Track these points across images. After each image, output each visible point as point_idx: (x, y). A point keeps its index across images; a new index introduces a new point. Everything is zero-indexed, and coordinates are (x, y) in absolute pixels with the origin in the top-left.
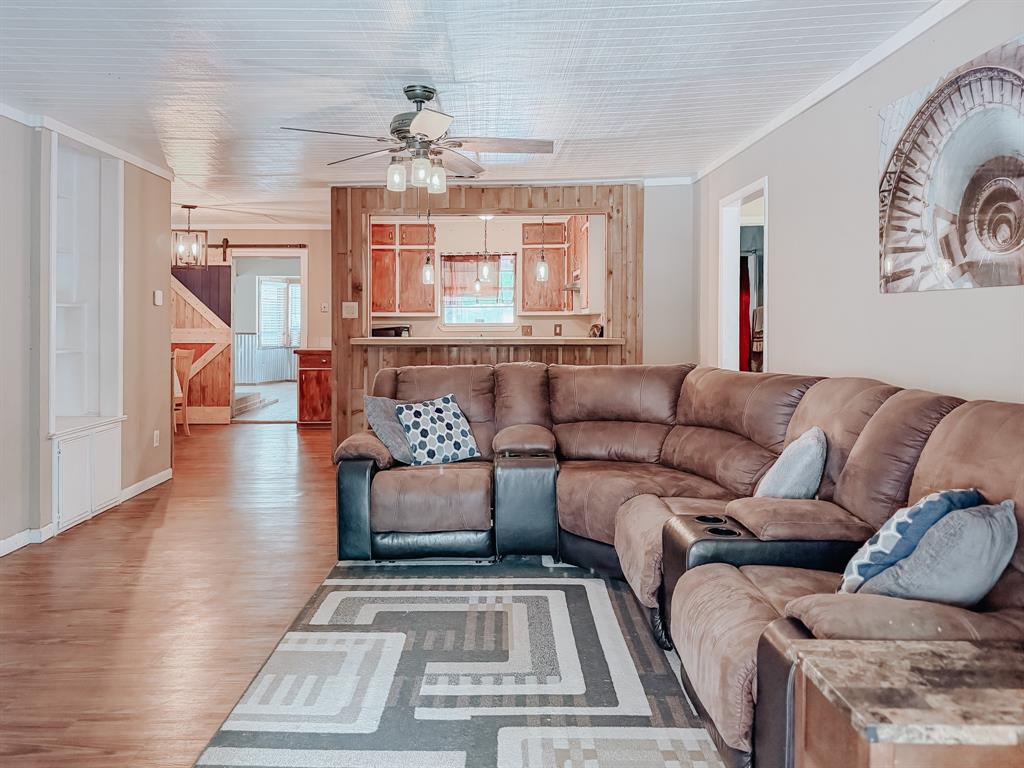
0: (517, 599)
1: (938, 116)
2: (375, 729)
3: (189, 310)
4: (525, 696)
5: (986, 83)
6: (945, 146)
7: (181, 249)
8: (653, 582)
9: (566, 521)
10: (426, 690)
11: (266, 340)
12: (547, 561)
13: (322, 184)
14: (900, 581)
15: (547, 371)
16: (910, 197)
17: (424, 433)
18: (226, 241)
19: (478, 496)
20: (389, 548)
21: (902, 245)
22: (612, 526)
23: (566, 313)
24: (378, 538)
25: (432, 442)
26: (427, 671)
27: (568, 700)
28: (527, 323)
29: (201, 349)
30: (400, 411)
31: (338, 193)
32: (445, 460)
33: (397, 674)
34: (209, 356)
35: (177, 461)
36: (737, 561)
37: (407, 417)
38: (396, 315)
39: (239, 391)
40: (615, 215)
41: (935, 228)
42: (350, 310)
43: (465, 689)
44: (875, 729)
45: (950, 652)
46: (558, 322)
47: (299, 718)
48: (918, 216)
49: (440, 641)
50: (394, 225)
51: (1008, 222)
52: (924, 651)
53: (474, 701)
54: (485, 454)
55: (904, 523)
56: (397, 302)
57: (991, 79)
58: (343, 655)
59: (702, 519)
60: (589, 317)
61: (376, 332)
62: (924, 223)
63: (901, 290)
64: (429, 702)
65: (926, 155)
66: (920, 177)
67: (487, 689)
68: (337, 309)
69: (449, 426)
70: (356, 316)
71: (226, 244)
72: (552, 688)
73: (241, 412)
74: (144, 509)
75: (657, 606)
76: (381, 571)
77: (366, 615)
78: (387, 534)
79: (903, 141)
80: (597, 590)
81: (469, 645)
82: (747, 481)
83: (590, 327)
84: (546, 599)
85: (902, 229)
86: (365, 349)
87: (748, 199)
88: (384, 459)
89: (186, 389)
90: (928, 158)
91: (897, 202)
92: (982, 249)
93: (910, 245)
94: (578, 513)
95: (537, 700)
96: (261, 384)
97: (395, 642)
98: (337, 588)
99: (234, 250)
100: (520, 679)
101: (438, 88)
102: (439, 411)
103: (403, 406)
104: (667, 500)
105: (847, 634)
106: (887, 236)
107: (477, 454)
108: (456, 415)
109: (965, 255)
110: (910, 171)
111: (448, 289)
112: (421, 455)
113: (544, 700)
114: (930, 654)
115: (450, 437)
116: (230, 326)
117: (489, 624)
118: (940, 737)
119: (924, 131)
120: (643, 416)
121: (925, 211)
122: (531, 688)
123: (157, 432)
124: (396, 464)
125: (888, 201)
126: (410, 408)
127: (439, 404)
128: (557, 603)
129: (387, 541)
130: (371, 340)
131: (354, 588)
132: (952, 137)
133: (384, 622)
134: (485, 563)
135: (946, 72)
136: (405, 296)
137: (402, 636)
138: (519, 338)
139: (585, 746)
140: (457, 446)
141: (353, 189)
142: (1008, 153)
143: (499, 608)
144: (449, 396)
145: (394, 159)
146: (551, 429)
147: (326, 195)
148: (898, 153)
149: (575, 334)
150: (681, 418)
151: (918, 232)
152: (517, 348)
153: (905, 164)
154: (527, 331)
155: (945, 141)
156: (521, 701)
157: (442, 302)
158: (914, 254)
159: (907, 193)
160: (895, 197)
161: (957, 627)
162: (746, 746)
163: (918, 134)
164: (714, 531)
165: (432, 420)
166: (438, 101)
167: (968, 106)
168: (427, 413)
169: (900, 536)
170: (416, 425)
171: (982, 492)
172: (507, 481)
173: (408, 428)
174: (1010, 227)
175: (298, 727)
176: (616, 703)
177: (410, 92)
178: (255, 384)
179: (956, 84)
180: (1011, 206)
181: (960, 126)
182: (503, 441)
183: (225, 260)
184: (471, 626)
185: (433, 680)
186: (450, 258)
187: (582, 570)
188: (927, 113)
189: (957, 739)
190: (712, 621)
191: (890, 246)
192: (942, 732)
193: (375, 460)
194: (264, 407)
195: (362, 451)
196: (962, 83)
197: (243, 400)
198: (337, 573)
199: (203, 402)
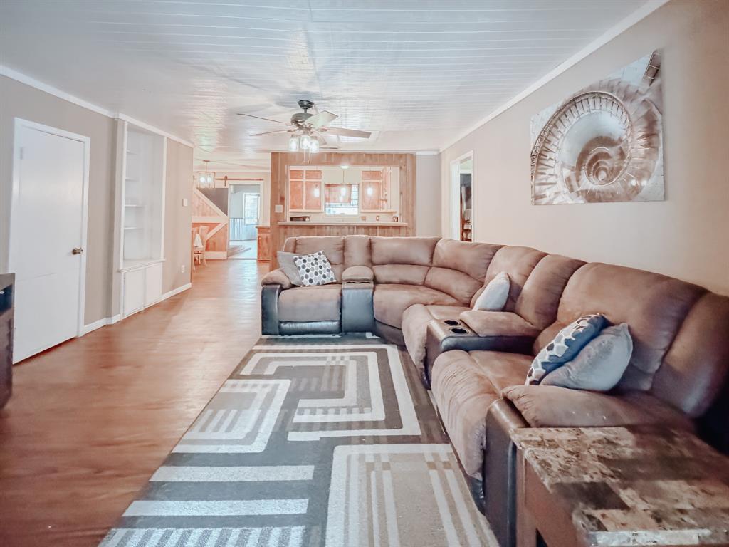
0: (352, 358)
1: (563, 118)
2: (263, 449)
3: (208, 208)
4: (351, 422)
5: (591, 101)
6: (568, 132)
7: (202, 180)
8: (422, 354)
9: (378, 316)
10: (297, 419)
11: (247, 222)
12: (369, 335)
13: (266, 151)
14: (571, 377)
15: (370, 239)
16: (548, 158)
17: (308, 271)
18: (226, 177)
19: (333, 304)
20: (286, 329)
21: (544, 181)
22: (400, 320)
23: (382, 211)
24: (282, 325)
25: (311, 275)
26: (300, 405)
27: (375, 425)
28: (364, 215)
29: (212, 226)
30: (296, 259)
31: (274, 155)
32: (318, 284)
33: (282, 408)
34: (217, 228)
35: (194, 278)
36: (467, 348)
37: (299, 263)
38: (302, 212)
39: (232, 244)
40: (403, 167)
41: (562, 174)
42: (279, 208)
43: (319, 418)
44: (594, 536)
45: (617, 438)
46: (378, 215)
47: (220, 442)
48: (552, 167)
49: (309, 384)
50: (303, 171)
51: (605, 170)
52: (600, 438)
53: (323, 426)
54: (339, 280)
55: (570, 339)
56: (304, 205)
57: (594, 98)
58: (254, 395)
59: (448, 322)
60: (391, 213)
61: (292, 219)
62: (557, 170)
63: (543, 203)
64: (298, 427)
65: (557, 138)
66: (553, 149)
67: (331, 418)
68: (272, 208)
69: (321, 267)
70: (282, 211)
71: (226, 178)
72: (367, 417)
73: (232, 254)
74: (174, 304)
75: (424, 367)
76: (284, 340)
77: (270, 370)
78: (286, 322)
79: (544, 131)
80: (392, 351)
81: (324, 388)
82: (467, 296)
83: (392, 217)
84: (366, 358)
85: (542, 174)
86: (286, 227)
87: (462, 161)
88: (286, 283)
89: (205, 244)
90: (558, 139)
91: (541, 161)
92: (588, 183)
93: (548, 181)
94: (384, 312)
95: (358, 425)
97: (285, 385)
98: (259, 351)
99: (230, 181)
100: (350, 411)
101: (315, 101)
102: (316, 259)
103: (298, 257)
104: (429, 307)
105: (548, 422)
106: (535, 178)
107: (335, 281)
108: (324, 261)
109: (579, 186)
110: (548, 146)
111: (327, 200)
112: (306, 282)
113: (362, 425)
114: (605, 441)
115: (321, 272)
116: (227, 215)
117: (336, 375)
118: (643, 540)
119: (555, 125)
120: (417, 262)
121: (556, 165)
122: (355, 417)
123: (183, 266)
124: (293, 286)
125: (536, 161)
126: (301, 258)
127: (316, 255)
128: (372, 358)
129: (287, 326)
130: (289, 222)
131: (268, 351)
132: (572, 127)
133: (280, 373)
134: (337, 336)
135: (568, 96)
136: (308, 202)
137: (288, 382)
138: (360, 222)
139: (384, 459)
140: (324, 277)
141: (281, 153)
142: (604, 135)
143: (342, 363)
144: (321, 252)
145: (292, 136)
146: (371, 268)
147: (269, 156)
148: (541, 137)
149: (386, 221)
150: (435, 263)
151: (552, 175)
152: (358, 227)
153: (545, 142)
154: (364, 218)
155: (567, 130)
156: (349, 426)
157: (325, 205)
158: (550, 186)
159: (546, 156)
160: (539, 158)
161: (614, 415)
162: (479, 477)
163: (552, 127)
164: (454, 330)
165: (312, 264)
166: (316, 109)
167: (580, 112)
168: (309, 260)
169: (567, 347)
170: (304, 267)
171: (606, 317)
172: (348, 296)
173: (299, 268)
174: (606, 172)
175: (218, 449)
176: (401, 427)
177: (301, 103)
179: (573, 102)
180: (607, 162)
181: (575, 123)
182: (348, 274)
183: (225, 186)
184: (326, 375)
185: (301, 413)
186: (329, 186)
187: (385, 340)
188: (557, 117)
189: (655, 542)
190: (456, 391)
191: (537, 182)
192: (645, 537)
193: (281, 285)
194: (245, 251)
195: (275, 280)
196: (577, 101)
197: (234, 248)
198: (260, 342)
199: (214, 250)
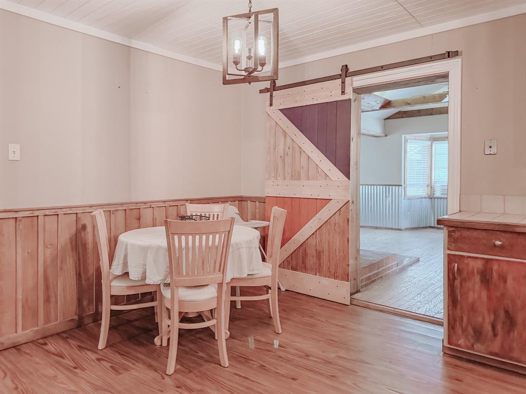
3: (304, 159)
18: (344, 69)
29: (317, 205)
34: (324, 214)
71: (346, 72)
96: (407, 229)
99: (355, 78)
178: (400, 230)
183: (343, 93)
197: (375, 262)
